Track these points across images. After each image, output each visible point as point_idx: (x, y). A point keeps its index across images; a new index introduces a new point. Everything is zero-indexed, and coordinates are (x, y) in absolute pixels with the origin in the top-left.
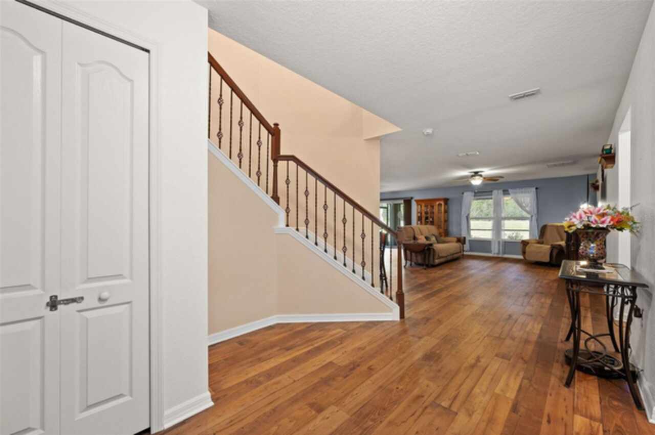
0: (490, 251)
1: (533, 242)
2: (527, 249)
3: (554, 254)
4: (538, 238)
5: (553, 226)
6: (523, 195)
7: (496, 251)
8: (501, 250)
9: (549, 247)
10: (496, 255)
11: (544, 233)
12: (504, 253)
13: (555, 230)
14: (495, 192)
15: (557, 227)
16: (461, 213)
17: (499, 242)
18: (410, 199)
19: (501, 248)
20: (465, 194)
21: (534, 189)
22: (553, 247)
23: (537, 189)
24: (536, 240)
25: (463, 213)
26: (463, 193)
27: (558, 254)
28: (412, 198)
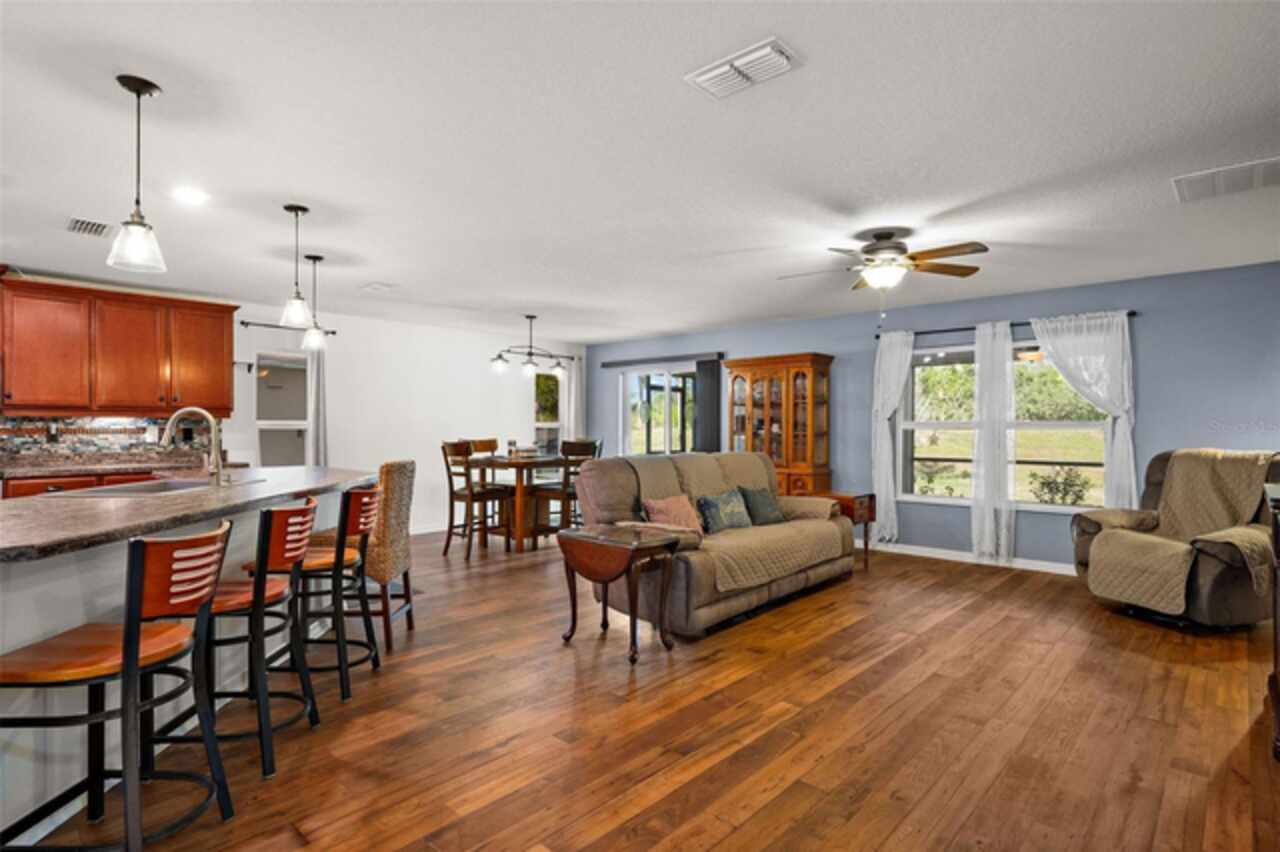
0: (966, 546)
1: (1116, 521)
2: (1095, 549)
3: (1205, 582)
4: (1135, 506)
5: (1196, 458)
6: (1084, 339)
7: (988, 546)
8: (1003, 541)
9: (1183, 547)
10: (986, 561)
11: (1160, 484)
12: (1015, 553)
13: (1204, 476)
14: (983, 330)
15: (1212, 461)
16: (870, 406)
17: (997, 513)
18: (715, 357)
19: (1003, 533)
20: (884, 338)
21: (1122, 317)
22: (1199, 553)
23: (1132, 314)
24: (1130, 512)
25: (877, 405)
26: (878, 337)
27: (1219, 583)
28: (721, 356)
